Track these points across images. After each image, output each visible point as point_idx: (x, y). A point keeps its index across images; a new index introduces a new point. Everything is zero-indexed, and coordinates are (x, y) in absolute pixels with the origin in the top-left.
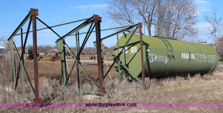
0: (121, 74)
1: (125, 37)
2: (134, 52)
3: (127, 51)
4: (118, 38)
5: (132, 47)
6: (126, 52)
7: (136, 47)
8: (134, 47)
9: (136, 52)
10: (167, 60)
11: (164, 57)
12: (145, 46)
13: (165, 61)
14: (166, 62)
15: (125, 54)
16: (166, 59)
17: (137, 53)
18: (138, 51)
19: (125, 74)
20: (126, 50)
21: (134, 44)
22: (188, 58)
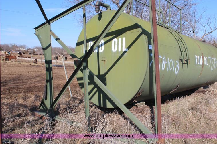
0: (90, 93)
1: (100, 18)
2: (120, 50)
3: (103, 47)
4: (84, 15)
5: (115, 40)
6: (101, 50)
7: (124, 39)
8: (120, 39)
9: (124, 50)
10: (179, 68)
11: (175, 62)
12: (146, 37)
13: (176, 69)
14: (177, 71)
15: (98, 53)
16: (178, 66)
17: (125, 52)
18: (129, 48)
19: (97, 93)
20: (102, 45)
21: (118, 33)
22: (202, 64)
